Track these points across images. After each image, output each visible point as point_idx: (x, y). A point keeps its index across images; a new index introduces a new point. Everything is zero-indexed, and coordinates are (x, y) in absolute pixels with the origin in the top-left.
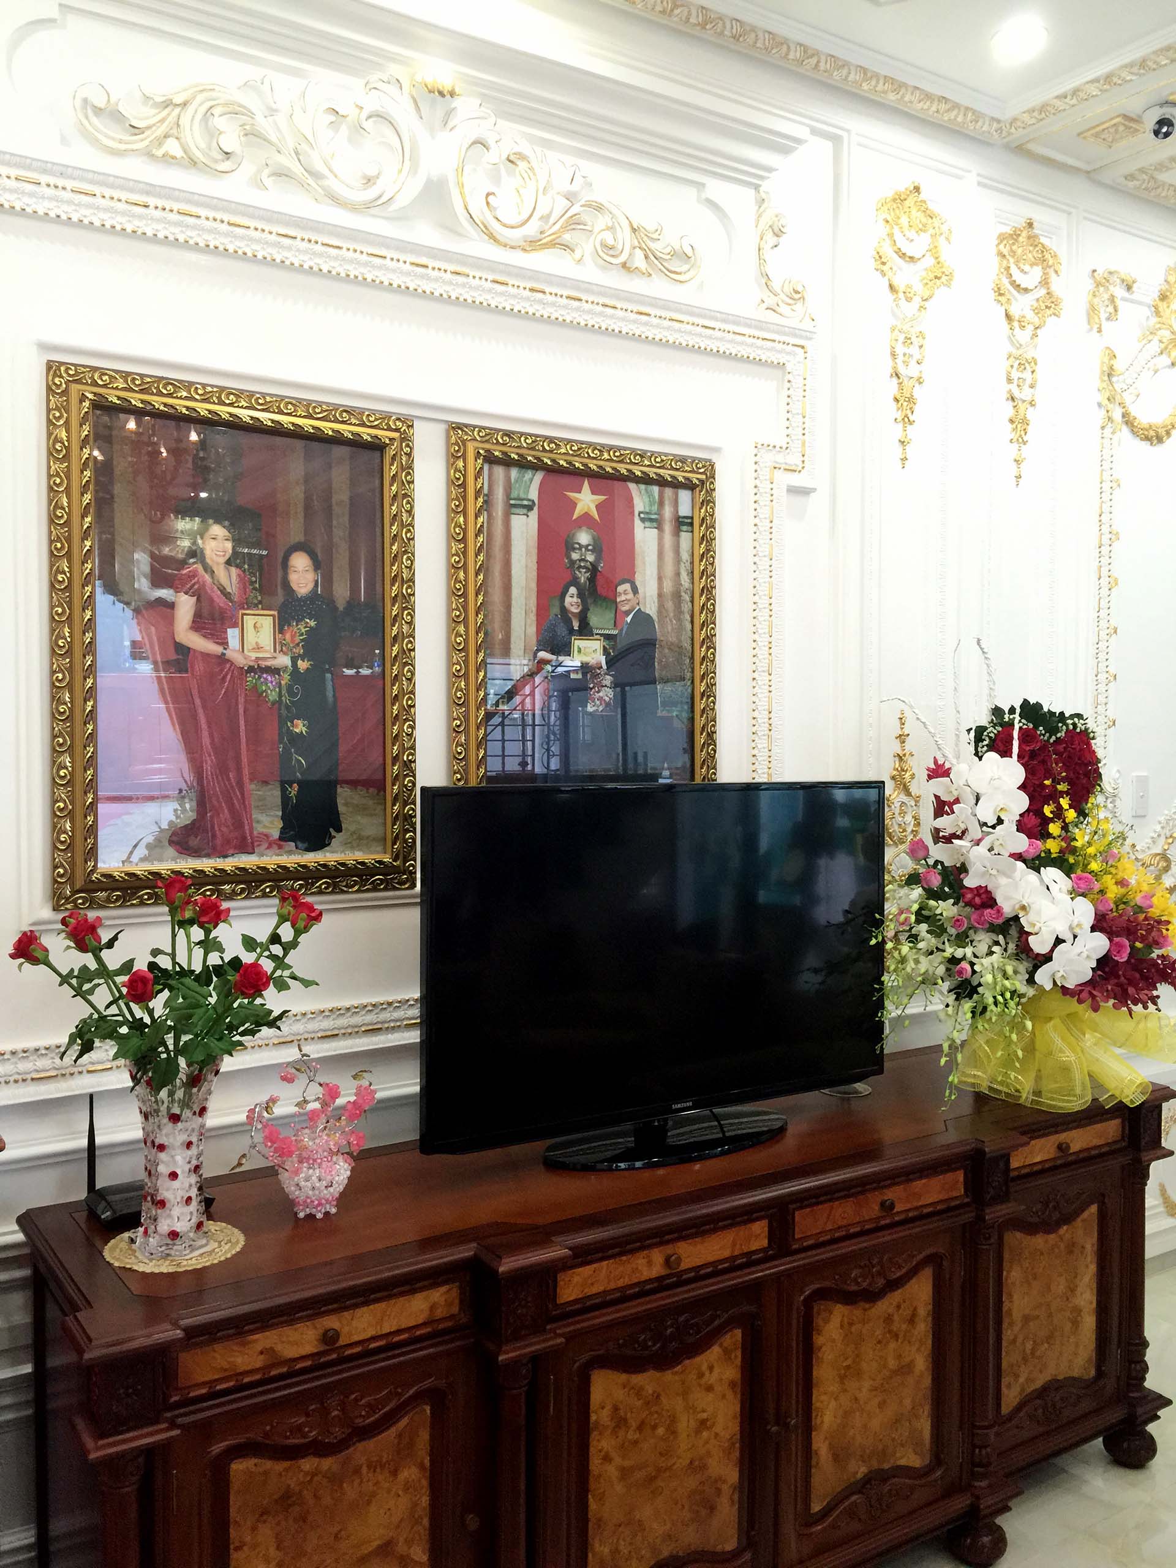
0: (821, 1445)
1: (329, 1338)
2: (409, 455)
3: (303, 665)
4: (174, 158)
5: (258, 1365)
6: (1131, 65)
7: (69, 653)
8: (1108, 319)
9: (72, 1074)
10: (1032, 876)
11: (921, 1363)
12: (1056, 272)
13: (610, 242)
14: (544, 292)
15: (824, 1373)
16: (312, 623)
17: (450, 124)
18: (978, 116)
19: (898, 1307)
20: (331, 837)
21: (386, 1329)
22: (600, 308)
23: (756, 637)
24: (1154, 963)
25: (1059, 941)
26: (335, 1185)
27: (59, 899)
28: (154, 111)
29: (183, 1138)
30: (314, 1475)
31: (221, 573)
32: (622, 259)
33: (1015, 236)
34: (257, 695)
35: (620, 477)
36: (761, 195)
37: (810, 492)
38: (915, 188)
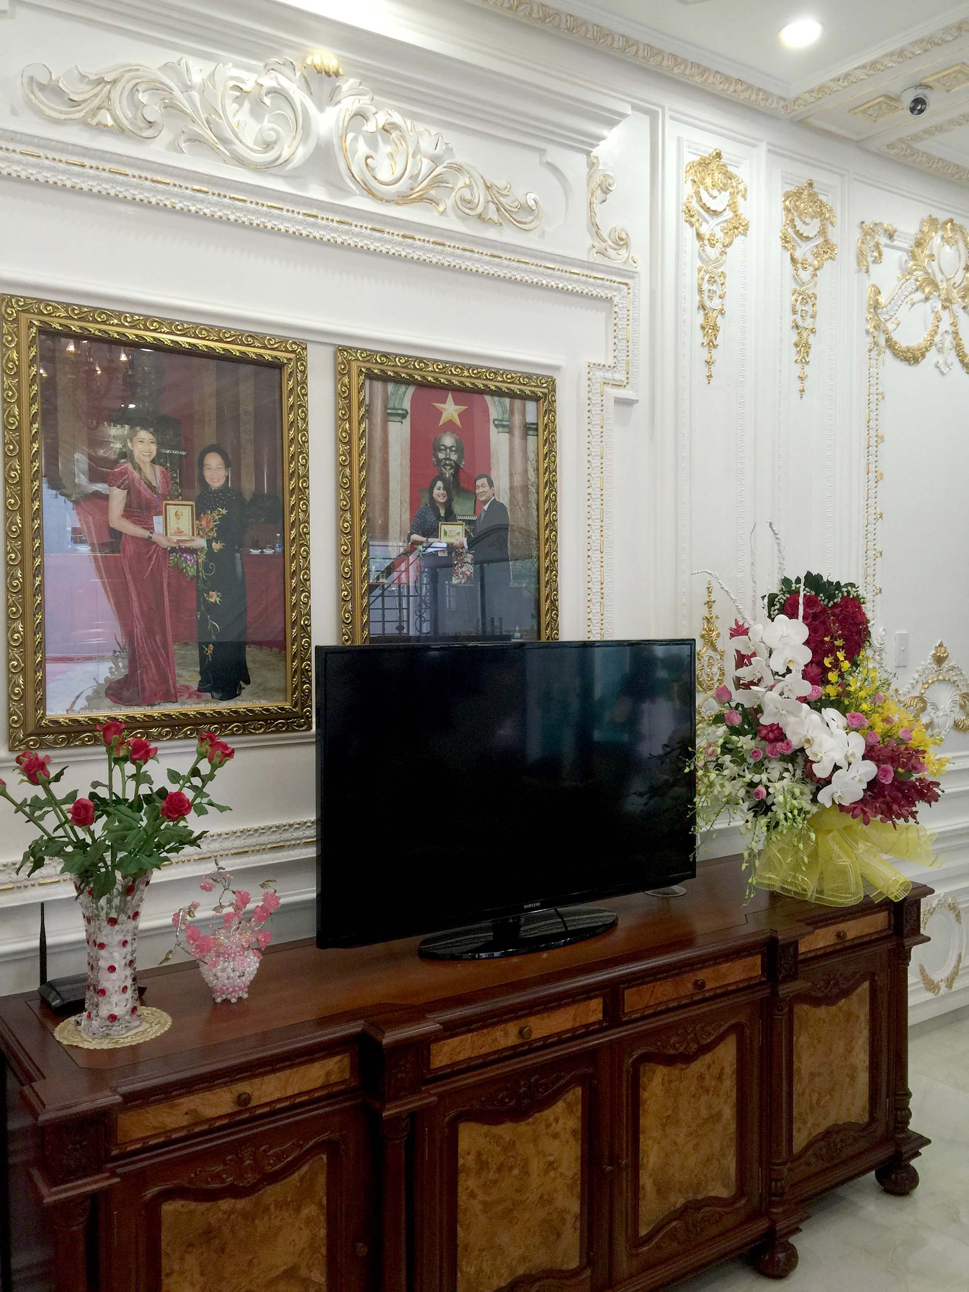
0: (646, 1180)
1: (243, 1101)
2: (303, 372)
3: (216, 546)
4: (106, 126)
5: (185, 1123)
6: (892, 54)
7: (21, 536)
8: (874, 262)
9: (26, 887)
10: (815, 715)
11: (728, 1112)
12: (832, 223)
13: (468, 197)
14: (414, 239)
15: (648, 1121)
16: (224, 512)
17: (336, 99)
18: (767, 95)
19: (709, 1067)
20: (241, 688)
21: (290, 1092)
22: (459, 252)
23: (590, 522)
24: (914, 786)
25: (836, 768)
26: (247, 975)
27: (14, 742)
28: (90, 87)
29: (120, 938)
30: (232, 1212)
31: (147, 470)
32: (479, 210)
33: (798, 194)
34: (179, 572)
35: (478, 391)
36: (593, 158)
37: (631, 403)
38: (718, 154)
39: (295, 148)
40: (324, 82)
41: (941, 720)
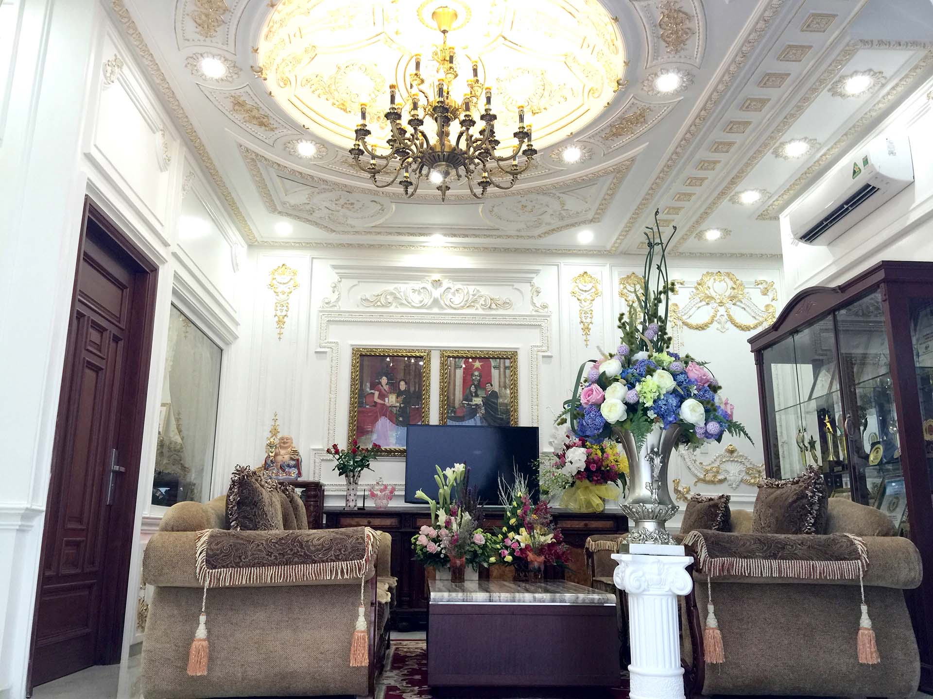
1: (369, 523)
2: (429, 358)
3: (402, 405)
4: (379, 305)
13: (483, 303)
14: (466, 318)
16: (405, 396)
17: (441, 286)
18: (599, 251)
22: (481, 319)
28: (376, 297)
31: (384, 386)
32: (489, 306)
33: (628, 277)
35: (486, 358)
36: (532, 284)
37: (550, 357)
38: (586, 273)
39: (428, 301)
40: (437, 283)
41: (732, 478)
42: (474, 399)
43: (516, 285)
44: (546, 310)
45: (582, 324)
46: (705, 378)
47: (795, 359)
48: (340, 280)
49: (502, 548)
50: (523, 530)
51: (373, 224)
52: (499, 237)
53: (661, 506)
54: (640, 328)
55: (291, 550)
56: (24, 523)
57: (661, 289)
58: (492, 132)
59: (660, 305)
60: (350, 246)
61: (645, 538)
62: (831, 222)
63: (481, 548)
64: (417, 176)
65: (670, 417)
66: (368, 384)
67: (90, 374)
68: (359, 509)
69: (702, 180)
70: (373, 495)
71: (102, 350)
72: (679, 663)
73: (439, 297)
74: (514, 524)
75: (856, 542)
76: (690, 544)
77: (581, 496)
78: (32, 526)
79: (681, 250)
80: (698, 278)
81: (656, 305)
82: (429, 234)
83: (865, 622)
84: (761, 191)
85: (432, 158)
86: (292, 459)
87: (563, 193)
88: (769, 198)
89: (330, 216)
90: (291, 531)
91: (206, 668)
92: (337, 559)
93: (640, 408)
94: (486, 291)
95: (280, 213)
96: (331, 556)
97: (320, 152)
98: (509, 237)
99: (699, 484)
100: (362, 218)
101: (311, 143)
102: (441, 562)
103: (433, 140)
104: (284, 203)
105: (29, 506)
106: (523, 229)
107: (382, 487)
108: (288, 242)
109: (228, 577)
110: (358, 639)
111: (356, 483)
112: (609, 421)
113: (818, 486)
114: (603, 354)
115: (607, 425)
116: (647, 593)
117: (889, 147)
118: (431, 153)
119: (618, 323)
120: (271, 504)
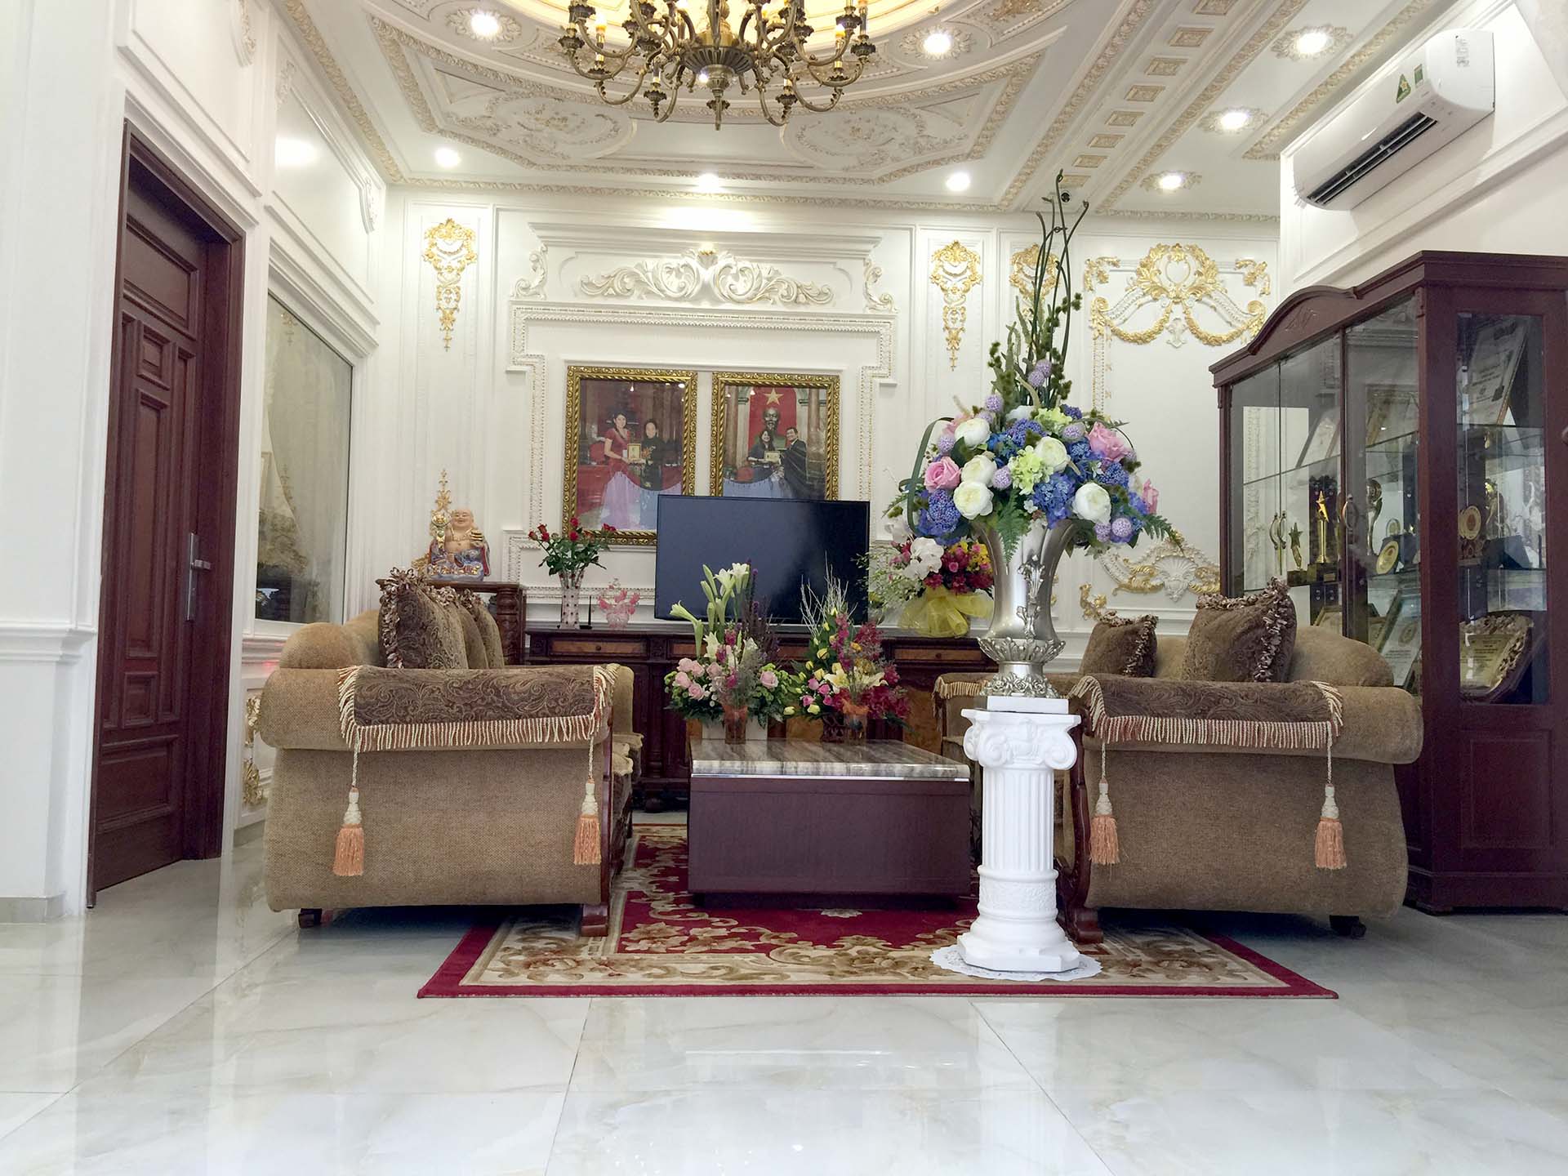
2: (695, 385)
3: (650, 463)
4: (610, 294)
6: (1020, 174)
8: (1101, 282)
13: (785, 294)
14: (755, 318)
16: (654, 448)
17: (715, 263)
18: (981, 206)
22: (781, 320)
23: (862, 450)
28: (605, 280)
31: (621, 431)
32: (793, 299)
33: (1027, 252)
35: (789, 386)
36: (867, 261)
37: (894, 386)
38: (957, 243)
39: (693, 288)
40: (708, 258)
41: (1172, 584)
42: (767, 454)
43: (842, 264)
44: (889, 306)
45: (947, 331)
46: (1115, 449)
47: (1279, 399)
48: (545, 249)
49: (804, 693)
50: (837, 667)
51: (600, 154)
52: (813, 179)
53: (1038, 642)
54: (1023, 367)
55: (483, 699)
56: (65, 652)
57: (1059, 303)
58: (801, 14)
59: (1056, 329)
60: (561, 189)
61: (1011, 689)
62: (1359, 172)
63: (773, 694)
64: (674, 85)
65: (1058, 510)
66: (595, 428)
67: (147, 414)
68: (582, 627)
69: (1156, 90)
70: (604, 606)
71: (164, 373)
72: (1050, 863)
73: (712, 284)
74: (824, 658)
75: (1328, 695)
76: (1080, 696)
77: (933, 611)
78: (79, 657)
79: (1118, 205)
80: (1142, 256)
81: (1050, 330)
82: (695, 173)
83: (1330, 809)
84: (1252, 110)
85: (699, 56)
86: (473, 547)
87: (923, 108)
88: (1266, 122)
89: (527, 139)
90: (482, 671)
91: (361, 867)
92: (553, 713)
93: (1013, 496)
94: (791, 273)
95: (441, 132)
96: (544, 708)
97: (508, 31)
98: (830, 180)
99: (1119, 592)
100: (581, 143)
101: (493, 15)
102: (710, 714)
103: (701, 24)
104: (448, 115)
105: (73, 626)
106: (854, 167)
107: (618, 593)
108: (455, 182)
109: (387, 736)
110: (585, 828)
111: (577, 587)
112: (965, 515)
113: (1282, 610)
114: (963, 410)
115: (962, 522)
116: (1010, 766)
117: (1458, 51)
118: (697, 48)
119: (989, 359)
120: (448, 627)
